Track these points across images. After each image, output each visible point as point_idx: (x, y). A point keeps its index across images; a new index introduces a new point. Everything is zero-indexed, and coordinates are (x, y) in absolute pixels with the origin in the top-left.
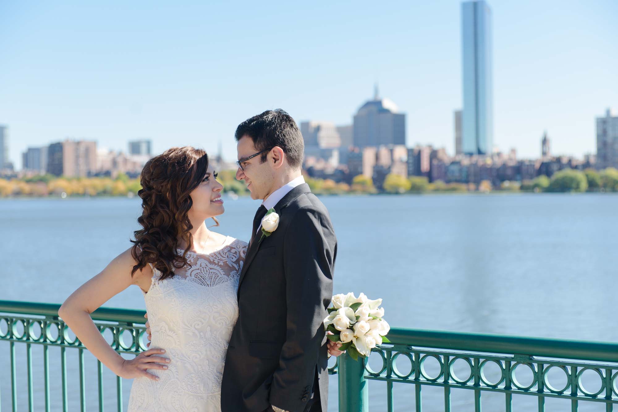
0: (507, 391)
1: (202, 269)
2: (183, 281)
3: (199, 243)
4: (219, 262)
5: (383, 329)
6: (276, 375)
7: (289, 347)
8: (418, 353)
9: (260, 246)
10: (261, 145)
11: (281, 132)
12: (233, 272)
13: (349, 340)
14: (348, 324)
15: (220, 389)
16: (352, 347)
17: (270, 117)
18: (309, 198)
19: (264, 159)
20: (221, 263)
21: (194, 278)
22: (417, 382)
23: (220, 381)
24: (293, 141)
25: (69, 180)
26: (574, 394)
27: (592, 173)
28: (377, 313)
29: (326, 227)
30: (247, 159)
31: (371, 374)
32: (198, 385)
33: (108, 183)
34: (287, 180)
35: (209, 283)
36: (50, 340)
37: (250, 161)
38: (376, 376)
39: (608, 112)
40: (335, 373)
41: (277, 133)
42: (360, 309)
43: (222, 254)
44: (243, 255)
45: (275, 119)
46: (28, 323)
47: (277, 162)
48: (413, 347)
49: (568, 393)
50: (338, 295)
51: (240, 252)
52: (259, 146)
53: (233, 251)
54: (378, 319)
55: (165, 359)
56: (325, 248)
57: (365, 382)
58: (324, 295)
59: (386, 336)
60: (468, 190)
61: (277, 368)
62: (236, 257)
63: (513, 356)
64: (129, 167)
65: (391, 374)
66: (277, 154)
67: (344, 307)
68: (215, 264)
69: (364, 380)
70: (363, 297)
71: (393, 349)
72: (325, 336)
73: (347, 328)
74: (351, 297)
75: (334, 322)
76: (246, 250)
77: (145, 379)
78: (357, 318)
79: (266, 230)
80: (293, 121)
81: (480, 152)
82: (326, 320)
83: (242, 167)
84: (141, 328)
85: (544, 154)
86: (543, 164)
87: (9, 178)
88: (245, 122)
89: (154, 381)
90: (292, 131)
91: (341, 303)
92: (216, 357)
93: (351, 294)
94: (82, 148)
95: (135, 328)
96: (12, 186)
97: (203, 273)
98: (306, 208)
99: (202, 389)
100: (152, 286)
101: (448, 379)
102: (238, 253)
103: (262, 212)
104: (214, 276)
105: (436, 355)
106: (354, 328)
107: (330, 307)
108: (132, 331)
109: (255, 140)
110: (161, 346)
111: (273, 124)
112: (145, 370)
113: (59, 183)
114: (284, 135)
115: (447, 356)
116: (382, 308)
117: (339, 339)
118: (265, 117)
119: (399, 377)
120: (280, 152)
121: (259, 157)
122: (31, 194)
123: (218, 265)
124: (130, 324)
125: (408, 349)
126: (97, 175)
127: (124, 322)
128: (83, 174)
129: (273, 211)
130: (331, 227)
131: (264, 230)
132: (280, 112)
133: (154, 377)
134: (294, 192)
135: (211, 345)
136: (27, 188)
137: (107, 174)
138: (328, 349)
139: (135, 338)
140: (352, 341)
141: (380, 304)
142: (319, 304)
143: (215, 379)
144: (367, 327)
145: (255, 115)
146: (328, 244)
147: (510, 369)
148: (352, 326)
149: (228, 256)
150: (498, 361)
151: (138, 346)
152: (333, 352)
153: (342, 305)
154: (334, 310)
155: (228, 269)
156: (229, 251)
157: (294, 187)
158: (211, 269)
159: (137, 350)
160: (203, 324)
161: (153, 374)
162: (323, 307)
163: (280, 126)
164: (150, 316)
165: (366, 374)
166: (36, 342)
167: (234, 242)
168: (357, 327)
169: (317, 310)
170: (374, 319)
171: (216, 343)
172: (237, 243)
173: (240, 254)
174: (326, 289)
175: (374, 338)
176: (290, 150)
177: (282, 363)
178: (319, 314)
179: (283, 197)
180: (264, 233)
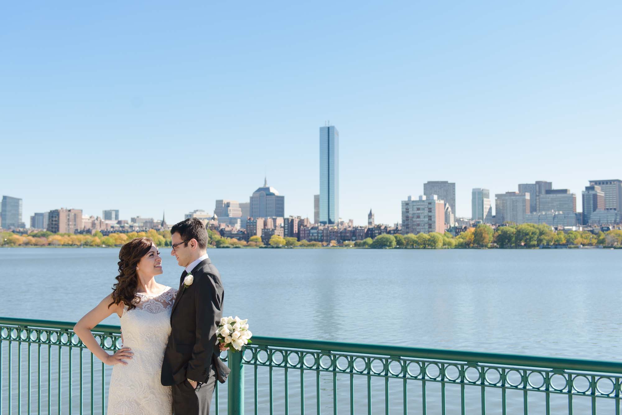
0: (317, 370)
1: (151, 304)
2: (140, 311)
3: (151, 290)
4: (161, 300)
5: (248, 335)
6: (190, 362)
7: (197, 347)
8: (271, 350)
9: (183, 293)
10: (185, 237)
11: (196, 231)
12: (168, 306)
13: (229, 342)
14: (228, 333)
15: (161, 370)
16: (231, 346)
17: (190, 222)
18: (209, 267)
19: (186, 245)
20: (162, 301)
21: (147, 309)
22: (270, 365)
23: (161, 365)
24: (202, 235)
25: (62, 235)
26: (351, 371)
27: (399, 236)
28: (245, 327)
29: (218, 284)
30: (177, 245)
31: (246, 361)
32: (149, 367)
33: (89, 238)
34: (199, 256)
35: (155, 312)
36: (63, 342)
37: (179, 246)
38: (248, 363)
39: (409, 197)
40: (227, 361)
41: (194, 231)
42: (235, 325)
43: (163, 296)
44: (175, 297)
45: (192, 224)
46: (49, 333)
47: (193, 247)
48: (269, 347)
49: (348, 370)
50: (224, 318)
51: (173, 295)
52: (184, 238)
53: (169, 294)
54: (245, 330)
55: (131, 353)
56: (216, 293)
57: (242, 366)
58: (216, 319)
59: (250, 339)
60: (323, 245)
61: (191, 358)
62: (171, 298)
63: (320, 351)
64: (103, 228)
65: (257, 361)
66: (193, 243)
67: (227, 324)
68: (159, 302)
69: (242, 364)
70: (237, 319)
71: (258, 348)
72: (217, 340)
73: (228, 336)
74: (231, 319)
75: (221, 332)
76: (176, 294)
77: (120, 364)
78: (234, 330)
79: (186, 284)
80: (202, 225)
81: (330, 222)
82: (217, 332)
83: (174, 249)
84: (117, 336)
85: (370, 223)
86: (369, 229)
87: (22, 233)
88: (176, 225)
89: (125, 365)
90: (202, 230)
91: (225, 322)
92: (159, 352)
93: (231, 317)
94: (72, 214)
95: (114, 336)
96: (23, 239)
97: (152, 306)
98: (207, 273)
99: (151, 369)
100: (123, 314)
101: (287, 364)
102: (172, 296)
103: (185, 274)
104: (158, 308)
105: (281, 351)
106: (232, 335)
107: (220, 324)
108: (112, 338)
109: (181, 235)
110: (129, 346)
111: (191, 226)
112: (120, 360)
113: (55, 238)
114: (197, 232)
115: (286, 351)
116: (248, 324)
117: (224, 342)
118: (187, 222)
119: (261, 363)
120: (195, 242)
121: (183, 244)
122: (36, 245)
123: (160, 302)
124: (111, 334)
125: (266, 347)
126: (81, 233)
127: (108, 332)
128: (72, 231)
129: (190, 274)
130: (220, 283)
131: (185, 284)
132: (195, 220)
133: (125, 363)
134: (202, 263)
135: (155, 345)
136: (34, 240)
137: (89, 232)
138: (219, 347)
139: (114, 342)
140: (231, 343)
141: (246, 322)
142: (213, 324)
143: (158, 363)
144: (239, 334)
145: (182, 221)
146: (218, 292)
147: (319, 358)
148: (231, 334)
149: (166, 297)
150: (313, 354)
151: (115, 347)
152: (222, 349)
153: (226, 324)
154: (222, 326)
155: (166, 304)
156: (167, 294)
157: (202, 260)
158: (156, 304)
159: (115, 349)
160: (151, 333)
161: (124, 361)
162: (215, 325)
163: (195, 227)
164: (122, 330)
165: (243, 361)
166: (54, 344)
167: (170, 289)
168: (233, 335)
169: (212, 327)
170: (243, 330)
171: (159, 345)
172: (171, 290)
173: (173, 296)
174: (217, 316)
175: (243, 341)
176: (200, 240)
177: (193, 355)
178: (213, 329)
179: (196, 266)
180: (185, 286)
